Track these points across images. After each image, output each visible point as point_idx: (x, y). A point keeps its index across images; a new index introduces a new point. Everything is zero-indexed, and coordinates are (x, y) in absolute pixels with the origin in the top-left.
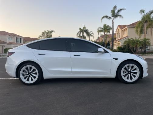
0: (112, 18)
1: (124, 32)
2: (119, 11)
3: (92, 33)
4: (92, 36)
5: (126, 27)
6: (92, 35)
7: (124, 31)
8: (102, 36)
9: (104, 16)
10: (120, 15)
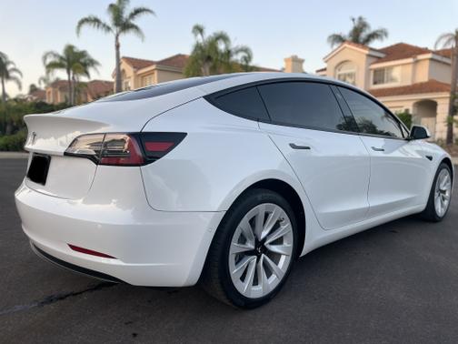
0: (115, 30)
1: (142, 80)
2: (137, 12)
3: (15, 70)
4: (15, 79)
5: (153, 67)
6: (13, 74)
7: (143, 76)
8: (58, 84)
9: (87, 16)
10: (136, 28)
